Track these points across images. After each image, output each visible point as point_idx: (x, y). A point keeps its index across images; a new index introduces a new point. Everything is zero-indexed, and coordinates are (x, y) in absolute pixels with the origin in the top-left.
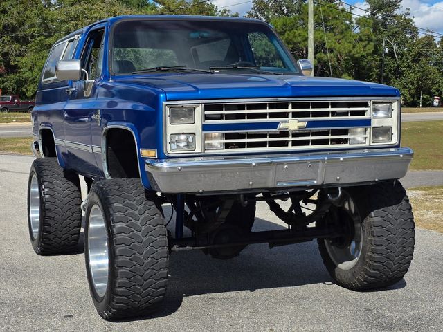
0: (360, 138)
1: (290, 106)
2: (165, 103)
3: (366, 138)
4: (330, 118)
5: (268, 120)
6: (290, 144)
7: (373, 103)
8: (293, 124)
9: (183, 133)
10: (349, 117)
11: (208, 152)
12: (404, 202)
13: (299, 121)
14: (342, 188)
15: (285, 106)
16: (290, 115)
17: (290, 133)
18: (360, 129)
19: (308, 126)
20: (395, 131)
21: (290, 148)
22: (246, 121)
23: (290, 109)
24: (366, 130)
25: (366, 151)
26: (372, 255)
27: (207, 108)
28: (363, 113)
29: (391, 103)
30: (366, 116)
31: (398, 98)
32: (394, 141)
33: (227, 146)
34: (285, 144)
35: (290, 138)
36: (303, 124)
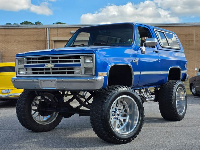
1: (51, 58)
20: (94, 69)
21: (51, 75)
23: (51, 60)
33: (33, 73)
34: (49, 73)
36: (53, 65)
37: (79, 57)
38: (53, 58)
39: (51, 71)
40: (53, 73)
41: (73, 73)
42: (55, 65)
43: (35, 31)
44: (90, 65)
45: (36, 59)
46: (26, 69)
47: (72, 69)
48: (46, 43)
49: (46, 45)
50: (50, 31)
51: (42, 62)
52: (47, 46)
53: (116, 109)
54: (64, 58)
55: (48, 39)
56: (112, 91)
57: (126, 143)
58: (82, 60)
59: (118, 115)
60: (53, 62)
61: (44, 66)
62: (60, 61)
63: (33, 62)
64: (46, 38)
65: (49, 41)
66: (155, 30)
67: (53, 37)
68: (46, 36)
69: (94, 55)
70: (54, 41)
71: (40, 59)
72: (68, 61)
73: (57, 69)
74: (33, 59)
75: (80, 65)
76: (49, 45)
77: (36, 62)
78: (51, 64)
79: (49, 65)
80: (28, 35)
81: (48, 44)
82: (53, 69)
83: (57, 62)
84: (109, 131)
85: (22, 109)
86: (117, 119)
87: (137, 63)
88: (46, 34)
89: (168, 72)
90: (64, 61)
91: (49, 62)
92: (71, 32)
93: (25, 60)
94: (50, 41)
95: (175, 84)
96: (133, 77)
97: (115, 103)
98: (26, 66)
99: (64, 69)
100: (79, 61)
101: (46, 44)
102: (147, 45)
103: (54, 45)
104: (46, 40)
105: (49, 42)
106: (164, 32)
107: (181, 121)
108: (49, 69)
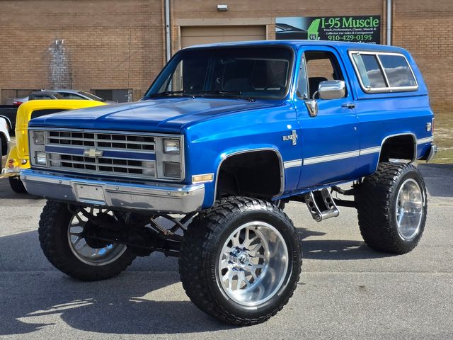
1: (96, 136)
6: (98, 169)
16: (96, 144)
17: (97, 160)
21: (97, 172)
23: (96, 140)
34: (93, 168)
36: (99, 153)
37: (151, 140)
38: (100, 136)
39: (97, 164)
40: (102, 168)
41: (140, 172)
42: (105, 153)
43: (140, 4)
44: (174, 159)
45: (68, 134)
46: (50, 154)
47: (139, 164)
48: (164, 32)
49: (164, 36)
50: (172, 5)
51: (80, 143)
52: (166, 40)
53: (237, 248)
54: (122, 138)
55: (168, 23)
56: (225, 214)
57: (256, 323)
58: (157, 145)
59: (243, 263)
60: (100, 144)
61: (82, 151)
62: (115, 145)
63: (63, 142)
64: (164, 20)
65: (170, 28)
66: (350, 53)
67: (180, 18)
68: (163, 16)
69: (182, 137)
70: (182, 27)
71: (75, 135)
72: (130, 146)
73: (109, 161)
74: (62, 134)
75: (153, 157)
76: (171, 37)
77: (68, 142)
78: (97, 150)
79: (92, 152)
80: (123, 14)
81: (168, 35)
82: (101, 161)
83: (108, 145)
84: (215, 302)
85: (48, 235)
86: (241, 269)
87: (294, 141)
88: (163, 11)
89: (378, 149)
90: (123, 146)
91: (92, 144)
92: (219, 6)
93: (47, 137)
94: (173, 28)
95: (396, 173)
96: (283, 173)
97: (235, 236)
98: (47, 149)
99: (123, 162)
100: (151, 148)
101: (164, 34)
102: (321, 96)
103: (181, 36)
104: (164, 25)
105: (170, 30)
106: (377, 54)
107: (407, 255)
108: (92, 160)
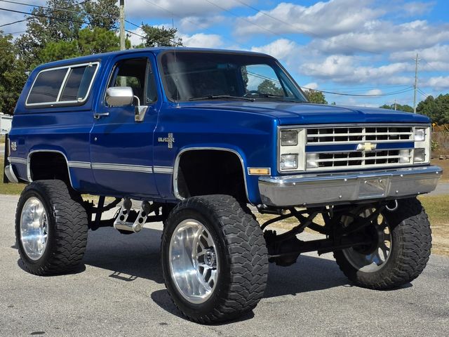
0: (406, 158)
1: (364, 130)
2: (279, 127)
3: (410, 158)
4: (388, 141)
5: (349, 142)
6: (363, 163)
7: (416, 129)
8: (368, 146)
9: (290, 154)
10: (400, 140)
11: (309, 170)
12: (422, 212)
13: (372, 143)
14: (398, 200)
15: (360, 130)
16: (364, 138)
17: (364, 153)
18: (406, 151)
19: (377, 148)
20: (427, 152)
21: (363, 166)
22: (334, 142)
24: (410, 152)
25: (410, 169)
26: (403, 257)
27: (309, 132)
28: (407, 137)
29: (424, 129)
30: (410, 139)
31: (430, 124)
32: (427, 160)
33: (321, 164)
34: (359, 163)
35: (364, 158)
36: (374, 146)
60: (368, 138)
108: (358, 154)
